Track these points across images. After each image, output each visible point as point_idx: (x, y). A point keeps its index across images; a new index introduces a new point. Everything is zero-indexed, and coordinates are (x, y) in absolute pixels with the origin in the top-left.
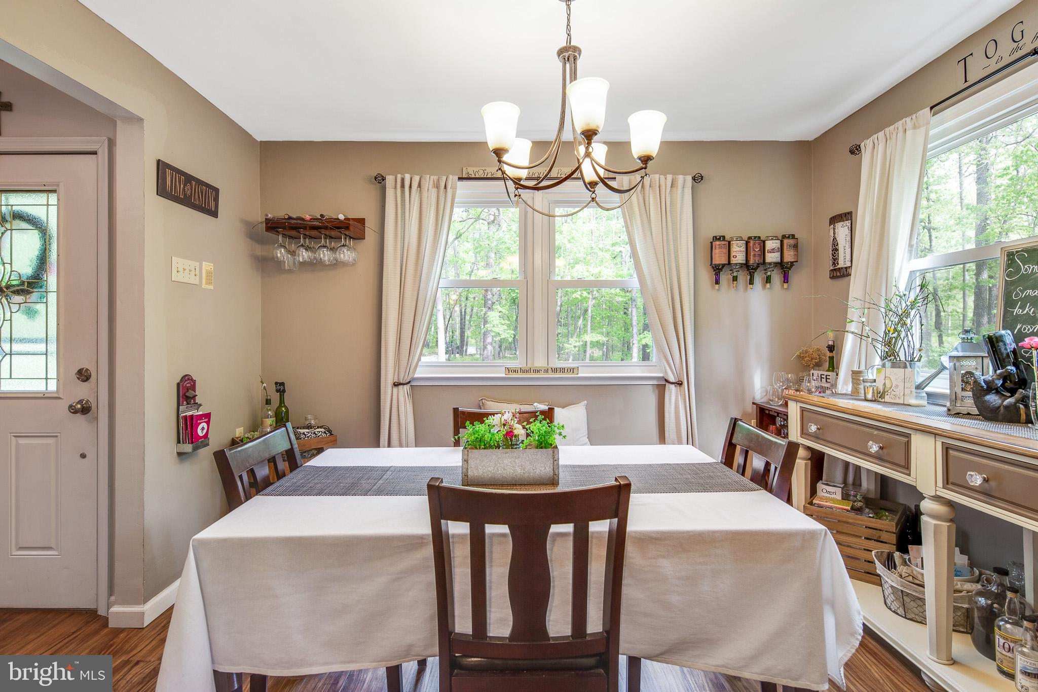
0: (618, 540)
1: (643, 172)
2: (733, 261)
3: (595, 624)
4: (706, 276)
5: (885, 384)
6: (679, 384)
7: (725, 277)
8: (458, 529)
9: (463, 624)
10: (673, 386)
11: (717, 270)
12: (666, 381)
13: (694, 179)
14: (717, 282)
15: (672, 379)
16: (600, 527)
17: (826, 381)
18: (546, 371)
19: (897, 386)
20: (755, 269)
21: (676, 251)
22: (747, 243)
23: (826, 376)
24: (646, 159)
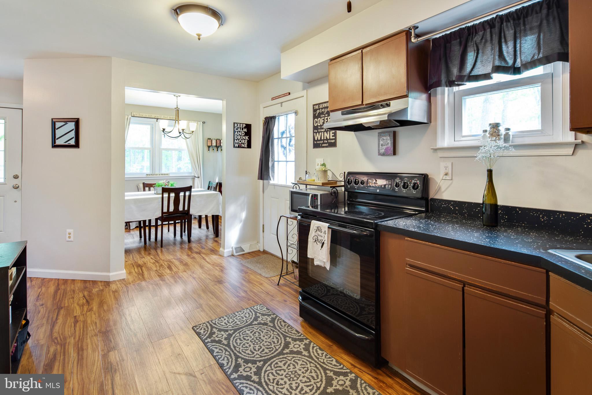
0: (190, 196)
1: (192, 134)
2: (213, 145)
3: (186, 208)
4: (206, 148)
6: (199, 177)
7: (211, 149)
8: (166, 195)
9: (165, 210)
11: (209, 147)
12: (195, 177)
13: (203, 123)
14: (209, 150)
15: (197, 176)
16: (187, 193)
18: (160, 175)
20: (218, 147)
21: (198, 142)
22: (216, 140)
24: (193, 132)
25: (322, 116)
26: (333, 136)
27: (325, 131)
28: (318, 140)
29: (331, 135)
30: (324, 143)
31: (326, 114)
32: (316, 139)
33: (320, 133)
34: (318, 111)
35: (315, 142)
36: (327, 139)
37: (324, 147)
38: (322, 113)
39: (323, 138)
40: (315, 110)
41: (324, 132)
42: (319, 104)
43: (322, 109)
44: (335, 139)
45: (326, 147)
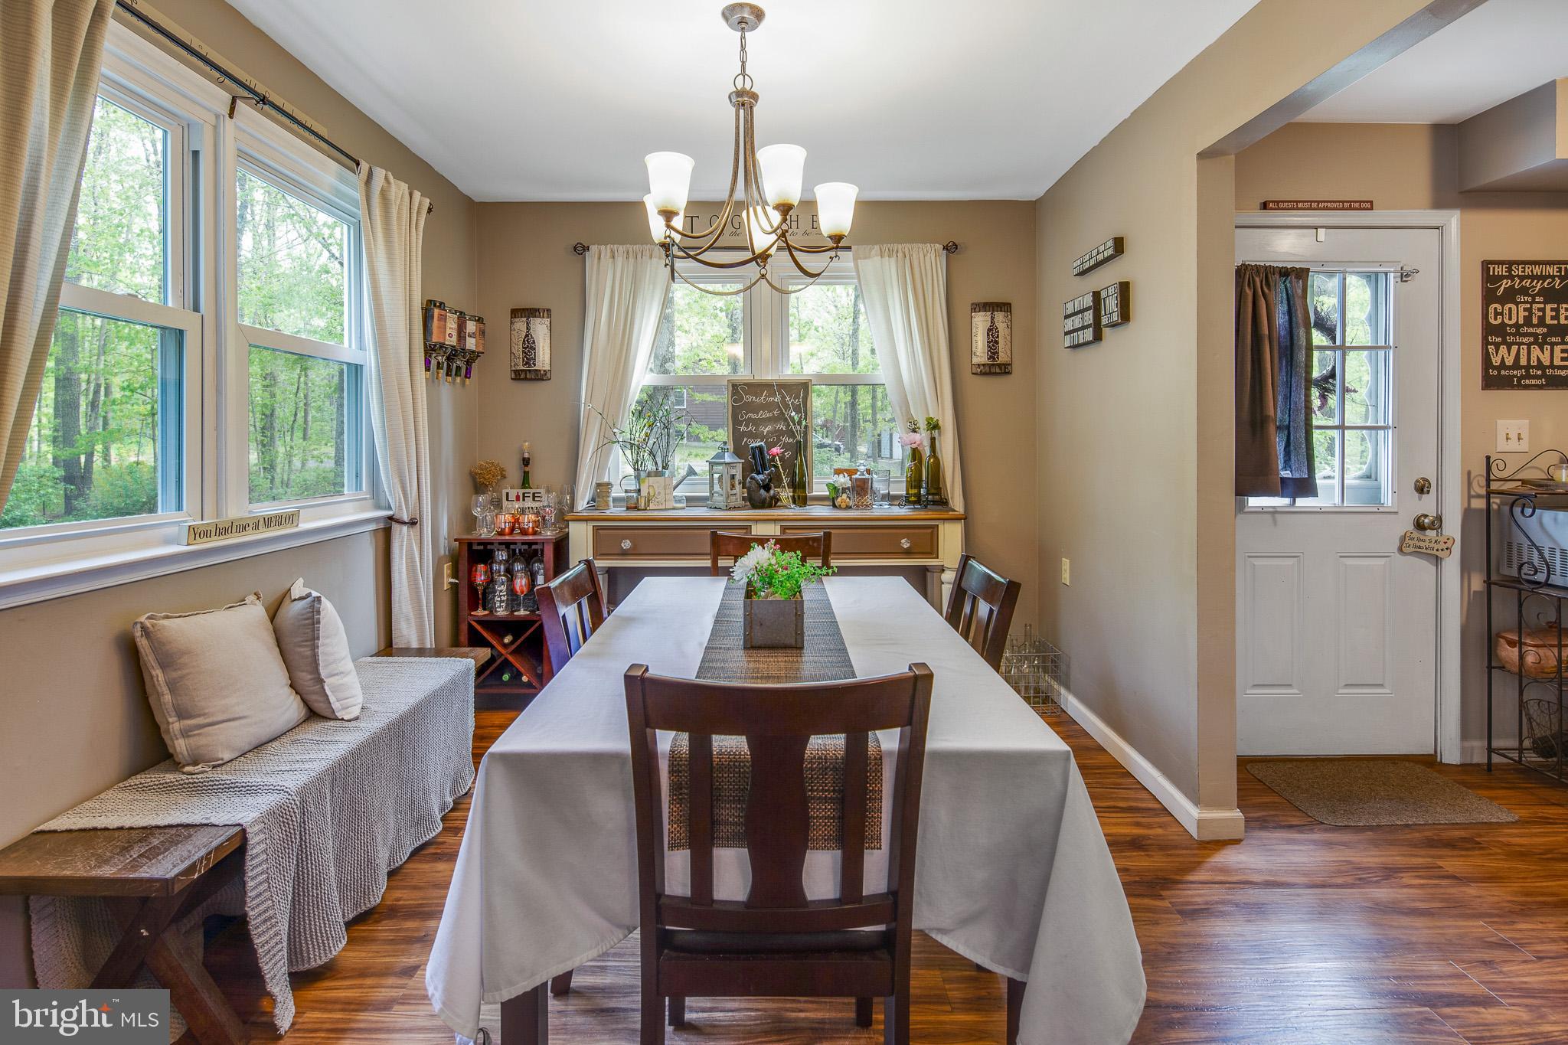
5: (649, 493)
10: (405, 528)
17: (534, 500)
18: (256, 526)
19: (659, 493)
23: (534, 494)
25: (1519, 298)
26: (1563, 359)
27: (1536, 343)
28: (1503, 366)
29: (1559, 354)
30: (1529, 377)
31: (1539, 294)
32: (1496, 364)
33: (1515, 348)
34: (1505, 284)
35: (1493, 373)
36: (1541, 366)
37: (1528, 387)
38: (1524, 291)
39: (1524, 363)
40: (1490, 279)
41: (1529, 345)
42: (1511, 263)
43: (1523, 278)
45: (1540, 388)
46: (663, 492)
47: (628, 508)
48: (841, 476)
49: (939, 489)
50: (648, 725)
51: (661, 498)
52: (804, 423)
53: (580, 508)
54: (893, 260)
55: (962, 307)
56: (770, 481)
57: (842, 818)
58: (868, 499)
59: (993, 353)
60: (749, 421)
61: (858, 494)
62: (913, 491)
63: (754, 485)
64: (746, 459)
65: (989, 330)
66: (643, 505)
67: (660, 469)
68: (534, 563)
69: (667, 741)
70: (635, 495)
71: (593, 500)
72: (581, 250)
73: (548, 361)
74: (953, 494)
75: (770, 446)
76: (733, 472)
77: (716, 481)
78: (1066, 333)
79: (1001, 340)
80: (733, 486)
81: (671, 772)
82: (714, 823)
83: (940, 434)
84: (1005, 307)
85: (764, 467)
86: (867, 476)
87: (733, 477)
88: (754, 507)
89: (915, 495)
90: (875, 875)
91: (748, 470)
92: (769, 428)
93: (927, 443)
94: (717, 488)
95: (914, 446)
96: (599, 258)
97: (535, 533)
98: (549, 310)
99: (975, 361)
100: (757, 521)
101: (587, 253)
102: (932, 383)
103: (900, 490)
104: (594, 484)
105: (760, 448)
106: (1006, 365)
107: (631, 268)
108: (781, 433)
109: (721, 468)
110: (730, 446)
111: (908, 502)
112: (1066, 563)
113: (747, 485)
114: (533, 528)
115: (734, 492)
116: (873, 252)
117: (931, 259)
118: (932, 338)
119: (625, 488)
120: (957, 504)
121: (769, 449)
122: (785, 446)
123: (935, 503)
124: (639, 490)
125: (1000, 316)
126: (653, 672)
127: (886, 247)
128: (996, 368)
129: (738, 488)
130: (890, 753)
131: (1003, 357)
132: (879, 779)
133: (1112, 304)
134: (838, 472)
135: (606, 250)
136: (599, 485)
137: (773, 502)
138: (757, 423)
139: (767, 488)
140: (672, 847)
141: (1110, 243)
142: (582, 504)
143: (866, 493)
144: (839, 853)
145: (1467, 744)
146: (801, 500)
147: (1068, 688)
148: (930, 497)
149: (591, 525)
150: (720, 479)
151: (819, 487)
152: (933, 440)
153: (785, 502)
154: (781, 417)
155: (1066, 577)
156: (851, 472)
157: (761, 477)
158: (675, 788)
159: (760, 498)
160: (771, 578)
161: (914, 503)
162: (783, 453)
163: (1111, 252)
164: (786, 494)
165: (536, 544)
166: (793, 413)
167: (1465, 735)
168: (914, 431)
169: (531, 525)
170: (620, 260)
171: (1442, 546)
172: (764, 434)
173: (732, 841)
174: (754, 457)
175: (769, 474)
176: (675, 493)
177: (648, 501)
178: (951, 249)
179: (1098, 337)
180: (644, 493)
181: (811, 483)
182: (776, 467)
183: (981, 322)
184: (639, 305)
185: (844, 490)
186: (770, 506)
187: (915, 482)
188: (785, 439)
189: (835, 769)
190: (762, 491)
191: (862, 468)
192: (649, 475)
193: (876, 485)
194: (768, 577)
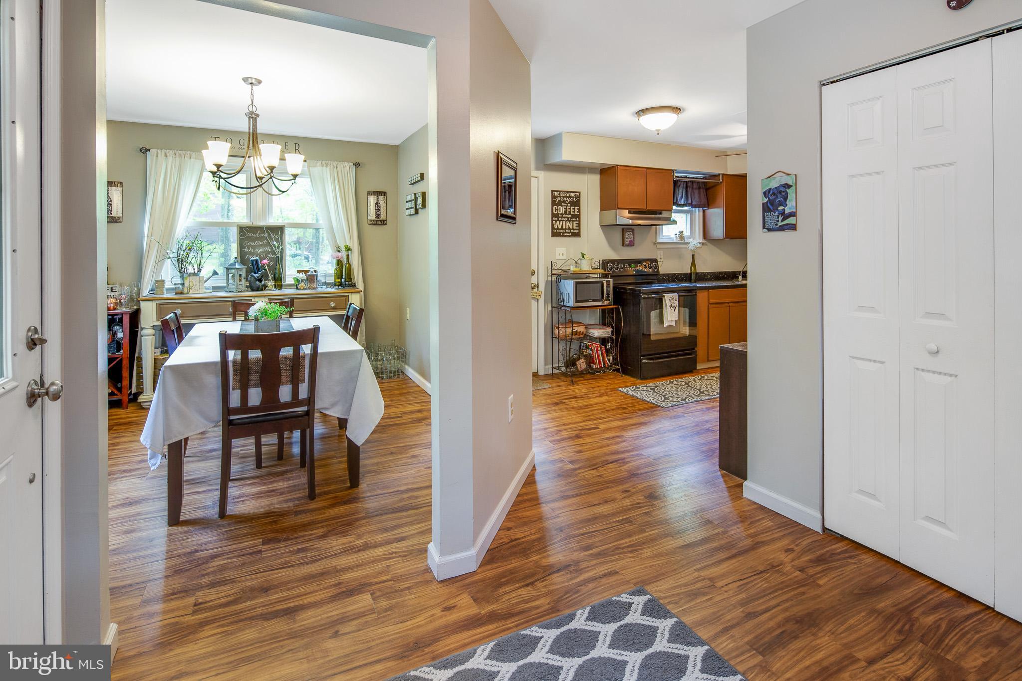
5: (189, 285)
17: (112, 291)
19: (196, 285)
23: (112, 288)
25: (563, 204)
26: (576, 226)
27: (568, 220)
28: (558, 228)
29: (575, 225)
30: (566, 232)
31: (569, 203)
32: (556, 228)
33: (561, 222)
34: (558, 199)
35: (555, 231)
36: (569, 229)
37: (565, 236)
38: (564, 202)
39: (564, 227)
40: (554, 197)
41: (566, 221)
42: (560, 191)
43: (564, 197)
44: (579, 230)
45: (569, 236)
46: (198, 284)
47: (176, 294)
48: (301, 274)
49: (351, 279)
50: (226, 349)
51: (197, 287)
52: (281, 247)
53: (144, 295)
54: (328, 169)
55: (363, 193)
56: (262, 277)
57: (292, 375)
58: (315, 284)
59: (378, 215)
60: (249, 247)
61: (310, 282)
62: (339, 280)
63: (253, 279)
64: (248, 266)
65: (376, 204)
66: (186, 291)
67: (196, 272)
68: (114, 326)
69: (232, 355)
70: (180, 286)
71: (152, 290)
72: (144, 151)
73: (120, 211)
74: (358, 281)
75: (262, 259)
76: (241, 273)
77: (230, 278)
78: (407, 209)
79: (381, 209)
80: (240, 280)
81: (233, 366)
82: (249, 381)
83: (351, 253)
84: (383, 194)
85: (258, 270)
86: (314, 273)
87: (240, 275)
88: (253, 290)
89: (339, 282)
90: (303, 393)
91: (248, 272)
92: (261, 250)
93: (345, 257)
94: (231, 281)
95: (338, 259)
96: (157, 156)
97: (114, 309)
98: (121, 183)
99: (370, 218)
100: (255, 297)
101: (148, 152)
102: (348, 229)
103: (332, 280)
104: (153, 280)
105: (256, 261)
106: (384, 221)
107: (178, 163)
108: (269, 252)
109: (233, 271)
110: (239, 260)
111: (335, 285)
112: (408, 309)
113: (249, 279)
114: (114, 307)
115: (241, 283)
116: (318, 164)
117: (348, 170)
118: (348, 207)
119: (174, 283)
120: (360, 285)
121: (261, 261)
122: (271, 259)
123: (349, 285)
124: (184, 284)
125: (381, 198)
126: (228, 332)
127: (324, 162)
128: (379, 222)
129: (243, 281)
130: (308, 354)
131: (382, 217)
132: (304, 362)
133: (419, 200)
134: (299, 272)
135: (161, 153)
136: (157, 282)
137: (264, 287)
138: (254, 247)
139: (260, 280)
140: (234, 389)
141: (419, 175)
142: (145, 293)
143: (314, 282)
144: (291, 386)
145: (547, 367)
146: (280, 287)
147: (409, 365)
148: (347, 283)
149: (155, 303)
150: (233, 276)
151: (289, 279)
152: (348, 256)
153: (270, 287)
154: (268, 244)
155: (408, 317)
156: (306, 272)
157: (257, 275)
158: (235, 371)
159: (257, 286)
160: (266, 312)
161: (339, 286)
162: (269, 263)
163: (419, 179)
164: (271, 283)
165: (117, 315)
166: (275, 243)
167: (546, 364)
168: (339, 251)
169: (112, 305)
170: (170, 159)
171: (538, 294)
172: (258, 252)
173: (255, 386)
174: (253, 265)
175: (261, 274)
176: (206, 284)
177: (189, 289)
178: (357, 165)
179: (417, 212)
180: (187, 285)
181: (285, 278)
182: (266, 270)
183: (372, 200)
184: (183, 183)
185: (302, 281)
186: (262, 290)
187: (339, 275)
188: (270, 256)
189: (290, 360)
190: (257, 282)
191: (312, 270)
192: (190, 275)
193: (319, 278)
194: (264, 313)
